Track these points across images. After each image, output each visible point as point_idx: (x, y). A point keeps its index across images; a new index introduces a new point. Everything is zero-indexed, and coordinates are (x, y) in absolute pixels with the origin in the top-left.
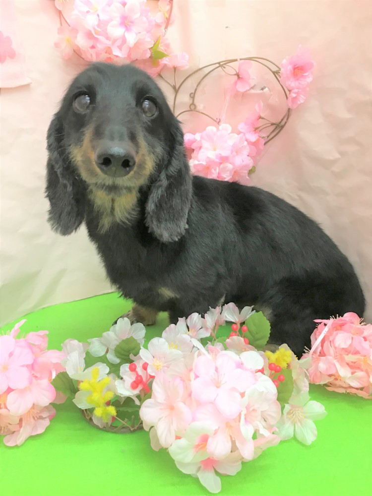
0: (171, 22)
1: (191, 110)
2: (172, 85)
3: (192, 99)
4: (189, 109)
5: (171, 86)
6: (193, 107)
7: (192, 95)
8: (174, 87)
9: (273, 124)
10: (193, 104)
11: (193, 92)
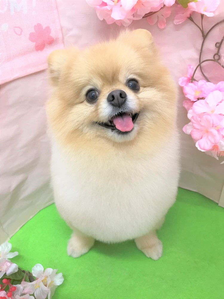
1: (214, 60)
3: (218, 48)
4: (212, 58)
5: (200, 29)
6: (216, 57)
7: (218, 45)
8: (202, 32)
10: (217, 54)
11: (220, 41)
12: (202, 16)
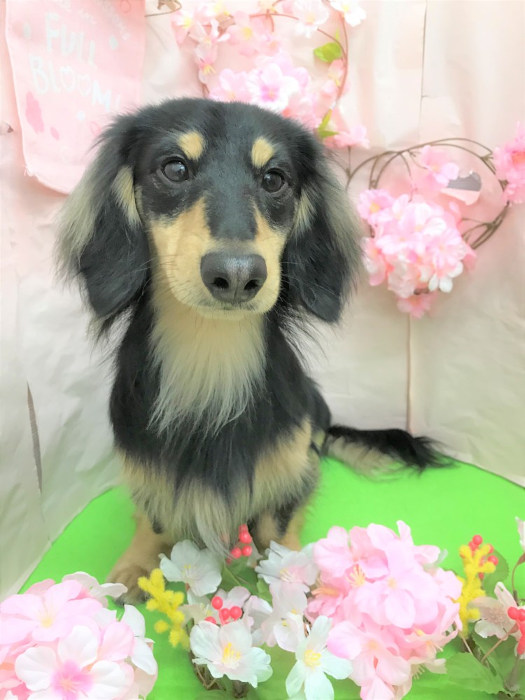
0: (344, 91)
9: (483, 224)
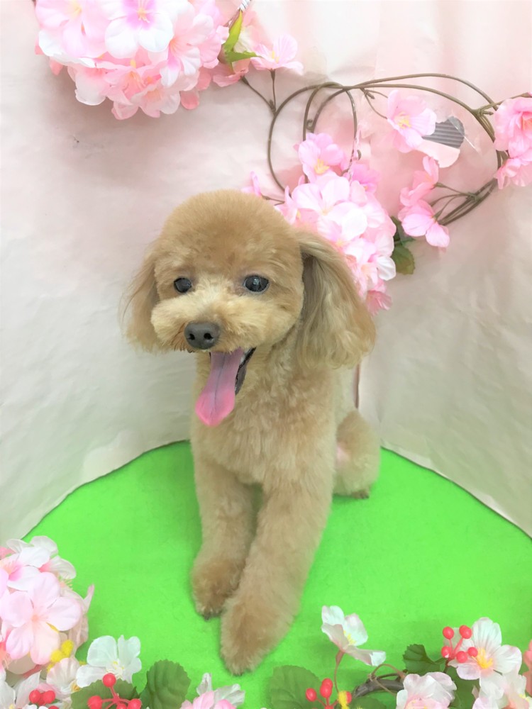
2: (268, 100)
5: (265, 100)
8: (272, 105)
9: (462, 195)
12: (273, 73)
